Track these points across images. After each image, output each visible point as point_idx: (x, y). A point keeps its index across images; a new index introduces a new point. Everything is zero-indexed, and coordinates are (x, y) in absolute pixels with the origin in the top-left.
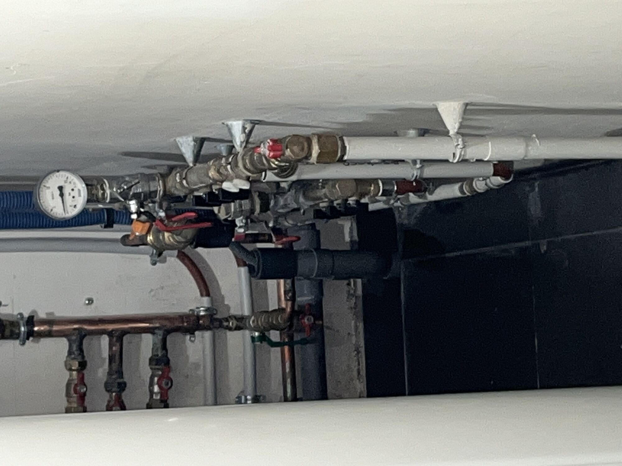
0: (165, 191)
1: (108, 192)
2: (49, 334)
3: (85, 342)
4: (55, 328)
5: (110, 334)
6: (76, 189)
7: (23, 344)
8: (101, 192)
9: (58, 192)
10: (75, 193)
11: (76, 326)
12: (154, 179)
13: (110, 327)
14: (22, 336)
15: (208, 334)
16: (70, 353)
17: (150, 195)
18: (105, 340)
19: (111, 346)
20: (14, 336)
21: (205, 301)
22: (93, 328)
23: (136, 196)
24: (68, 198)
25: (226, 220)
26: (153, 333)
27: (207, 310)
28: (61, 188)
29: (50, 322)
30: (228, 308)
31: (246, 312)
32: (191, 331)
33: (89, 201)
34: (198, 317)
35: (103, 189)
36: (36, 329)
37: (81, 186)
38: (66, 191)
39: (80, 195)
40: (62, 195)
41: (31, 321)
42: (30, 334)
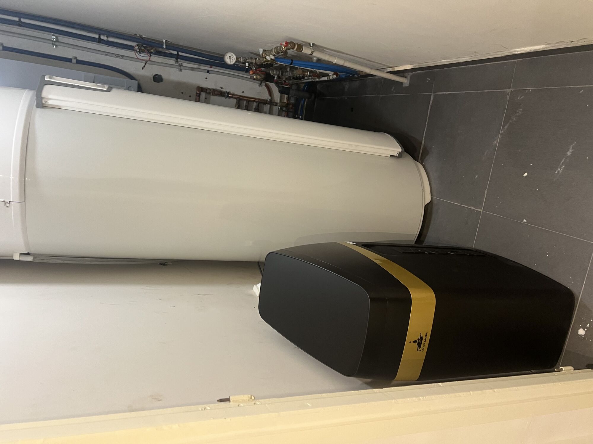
0: (255, 62)
1: (241, 60)
2: (232, 97)
3: (240, 101)
4: (234, 96)
5: (246, 100)
6: (234, 58)
7: (226, 98)
8: (240, 60)
9: (229, 57)
10: (233, 59)
11: (238, 97)
12: (253, 59)
13: (246, 99)
14: (226, 96)
15: (269, 106)
16: (236, 103)
17: (252, 63)
18: (245, 102)
19: (246, 103)
20: (224, 96)
21: (270, 98)
22: (243, 98)
23: (248, 62)
24: (231, 60)
25: (272, 75)
26: (256, 102)
27: (270, 100)
28: (230, 57)
29: (233, 94)
30: (275, 100)
31: (279, 102)
32: (265, 104)
33: (236, 62)
34: (267, 101)
35: (240, 59)
36: (229, 95)
37: (235, 57)
38: (231, 58)
39: (234, 59)
40: (230, 58)
41: (228, 93)
42: (228, 96)
